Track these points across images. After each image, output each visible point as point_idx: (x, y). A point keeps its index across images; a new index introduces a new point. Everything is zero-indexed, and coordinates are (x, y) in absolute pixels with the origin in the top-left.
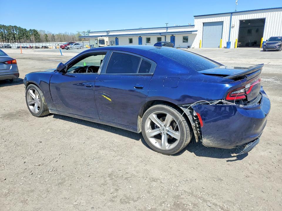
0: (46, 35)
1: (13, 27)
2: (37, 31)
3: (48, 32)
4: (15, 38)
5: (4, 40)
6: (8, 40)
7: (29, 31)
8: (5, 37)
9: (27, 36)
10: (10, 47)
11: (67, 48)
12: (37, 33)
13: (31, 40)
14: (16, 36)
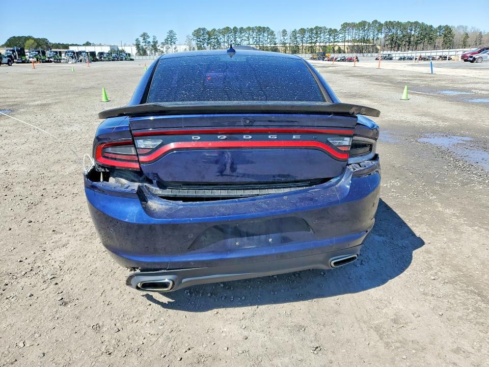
0: (467, 34)
1: (412, 23)
2: (450, 29)
3: (473, 28)
4: (410, 43)
5: (392, 47)
6: (399, 46)
7: (436, 30)
8: (396, 42)
9: (431, 39)
10: (391, 59)
11: (471, 59)
12: (450, 32)
13: (436, 44)
14: (412, 39)
